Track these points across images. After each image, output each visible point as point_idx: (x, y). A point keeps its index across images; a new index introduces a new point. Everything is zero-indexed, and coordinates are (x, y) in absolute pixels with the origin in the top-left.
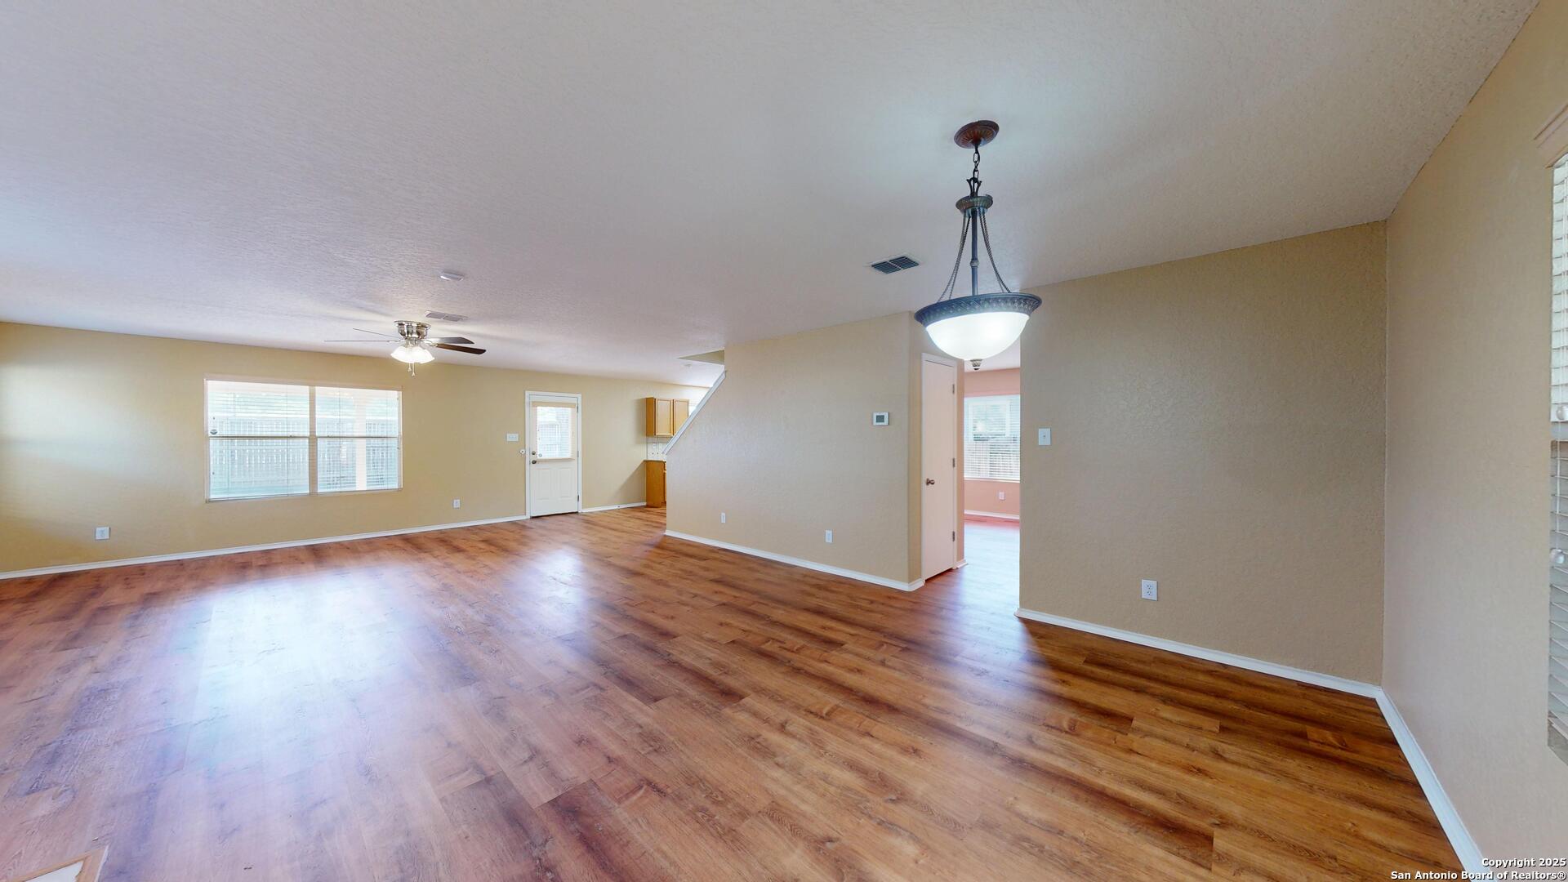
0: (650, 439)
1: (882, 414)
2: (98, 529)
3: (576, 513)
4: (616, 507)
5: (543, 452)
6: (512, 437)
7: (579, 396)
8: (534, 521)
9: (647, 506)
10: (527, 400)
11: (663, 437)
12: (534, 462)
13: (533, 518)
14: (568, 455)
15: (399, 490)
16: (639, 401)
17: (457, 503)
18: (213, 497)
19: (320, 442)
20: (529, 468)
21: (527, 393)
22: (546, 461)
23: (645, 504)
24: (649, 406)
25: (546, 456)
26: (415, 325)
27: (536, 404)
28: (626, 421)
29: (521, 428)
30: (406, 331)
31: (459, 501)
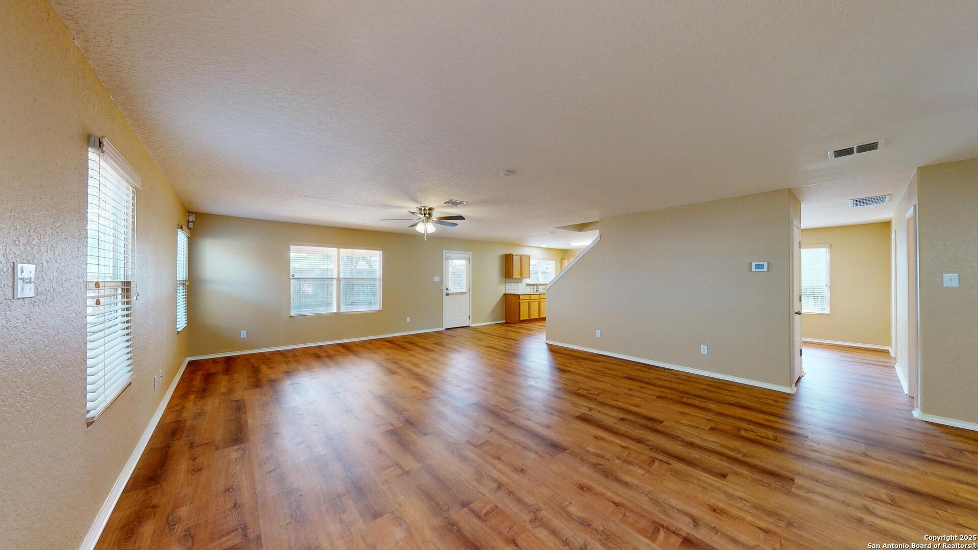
0: (507, 280)
1: (762, 263)
2: (242, 332)
3: (468, 326)
4: (489, 323)
5: (452, 289)
6: (436, 279)
7: (471, 253)
8: (448, 331)
9: (506, 323)
10: (444, 256)
11: (516, 279)
12: (447, 295)
13: (446, 329)
14: (464, 290)
15: (380, 311)
16: (501, 256)
17: (408, 320)
18: (292, 313)
19: (342, 282)
20: (446, 298)
21: (444, 251)
22: (453, 294)
23: (504, 321)
24: (508, 260)
25: (452, 291)
26: (427, 209)
27: (448, 258)
28: (494, 268)
29: (441, 272)
30: (423, 213)
31: (409, 318)
